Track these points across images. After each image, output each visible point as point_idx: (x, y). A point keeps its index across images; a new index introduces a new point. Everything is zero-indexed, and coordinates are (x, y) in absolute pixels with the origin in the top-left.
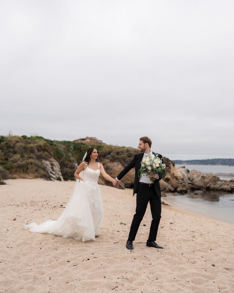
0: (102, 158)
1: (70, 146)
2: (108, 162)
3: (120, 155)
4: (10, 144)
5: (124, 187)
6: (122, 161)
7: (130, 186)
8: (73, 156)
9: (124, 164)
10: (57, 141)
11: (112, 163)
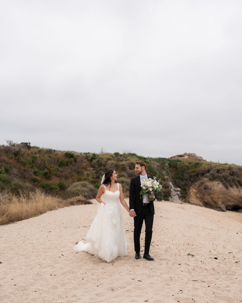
0: (200, 176)
1: (165, 163)
2: (207, 181)
3: (221, 173)
4: (102, 162)
5: (224, 209)
6: (223, 180)
7: (232, 208)
8: (168, 174)
9: (225, 184)
10: (151, 158)
11: (211, 182)
